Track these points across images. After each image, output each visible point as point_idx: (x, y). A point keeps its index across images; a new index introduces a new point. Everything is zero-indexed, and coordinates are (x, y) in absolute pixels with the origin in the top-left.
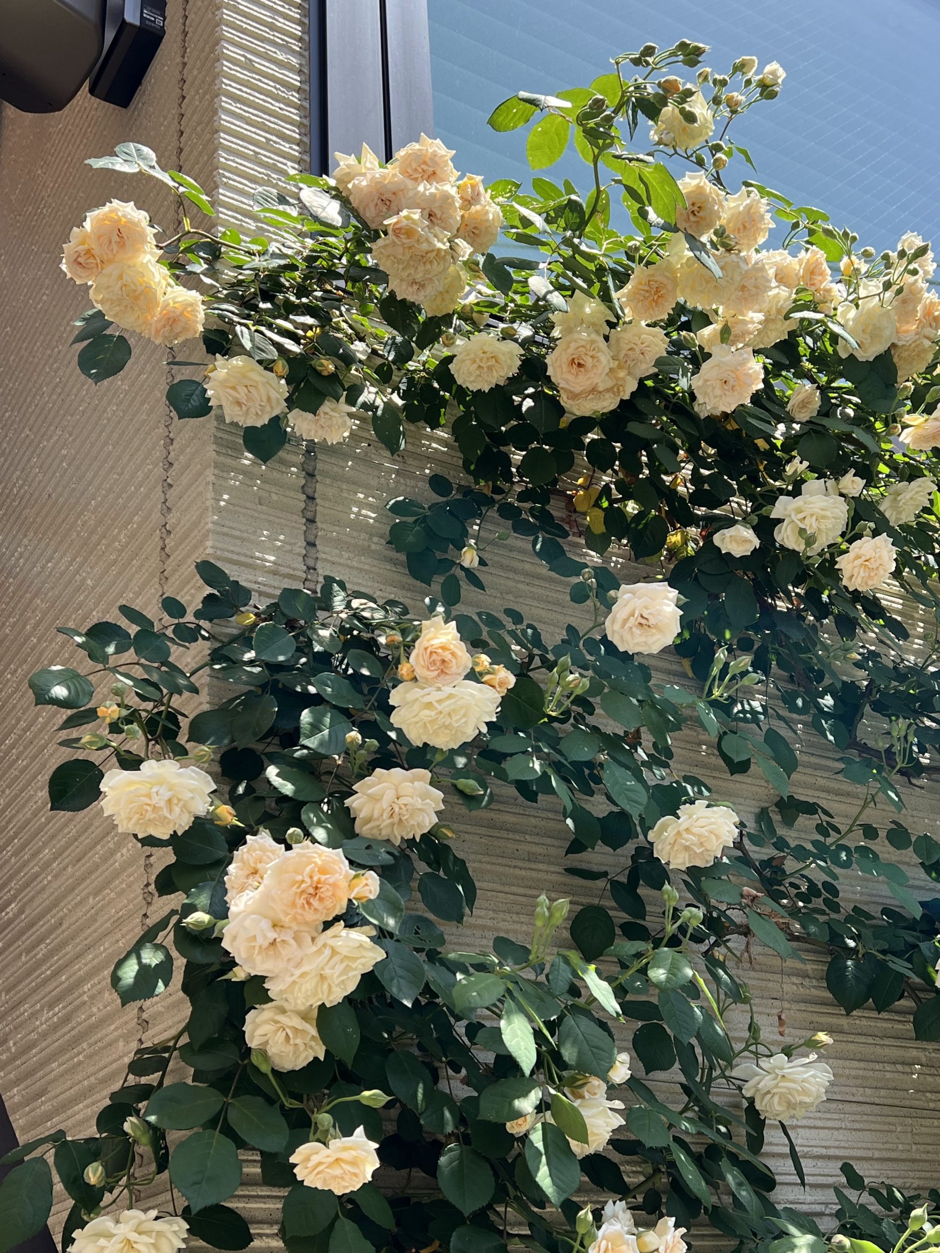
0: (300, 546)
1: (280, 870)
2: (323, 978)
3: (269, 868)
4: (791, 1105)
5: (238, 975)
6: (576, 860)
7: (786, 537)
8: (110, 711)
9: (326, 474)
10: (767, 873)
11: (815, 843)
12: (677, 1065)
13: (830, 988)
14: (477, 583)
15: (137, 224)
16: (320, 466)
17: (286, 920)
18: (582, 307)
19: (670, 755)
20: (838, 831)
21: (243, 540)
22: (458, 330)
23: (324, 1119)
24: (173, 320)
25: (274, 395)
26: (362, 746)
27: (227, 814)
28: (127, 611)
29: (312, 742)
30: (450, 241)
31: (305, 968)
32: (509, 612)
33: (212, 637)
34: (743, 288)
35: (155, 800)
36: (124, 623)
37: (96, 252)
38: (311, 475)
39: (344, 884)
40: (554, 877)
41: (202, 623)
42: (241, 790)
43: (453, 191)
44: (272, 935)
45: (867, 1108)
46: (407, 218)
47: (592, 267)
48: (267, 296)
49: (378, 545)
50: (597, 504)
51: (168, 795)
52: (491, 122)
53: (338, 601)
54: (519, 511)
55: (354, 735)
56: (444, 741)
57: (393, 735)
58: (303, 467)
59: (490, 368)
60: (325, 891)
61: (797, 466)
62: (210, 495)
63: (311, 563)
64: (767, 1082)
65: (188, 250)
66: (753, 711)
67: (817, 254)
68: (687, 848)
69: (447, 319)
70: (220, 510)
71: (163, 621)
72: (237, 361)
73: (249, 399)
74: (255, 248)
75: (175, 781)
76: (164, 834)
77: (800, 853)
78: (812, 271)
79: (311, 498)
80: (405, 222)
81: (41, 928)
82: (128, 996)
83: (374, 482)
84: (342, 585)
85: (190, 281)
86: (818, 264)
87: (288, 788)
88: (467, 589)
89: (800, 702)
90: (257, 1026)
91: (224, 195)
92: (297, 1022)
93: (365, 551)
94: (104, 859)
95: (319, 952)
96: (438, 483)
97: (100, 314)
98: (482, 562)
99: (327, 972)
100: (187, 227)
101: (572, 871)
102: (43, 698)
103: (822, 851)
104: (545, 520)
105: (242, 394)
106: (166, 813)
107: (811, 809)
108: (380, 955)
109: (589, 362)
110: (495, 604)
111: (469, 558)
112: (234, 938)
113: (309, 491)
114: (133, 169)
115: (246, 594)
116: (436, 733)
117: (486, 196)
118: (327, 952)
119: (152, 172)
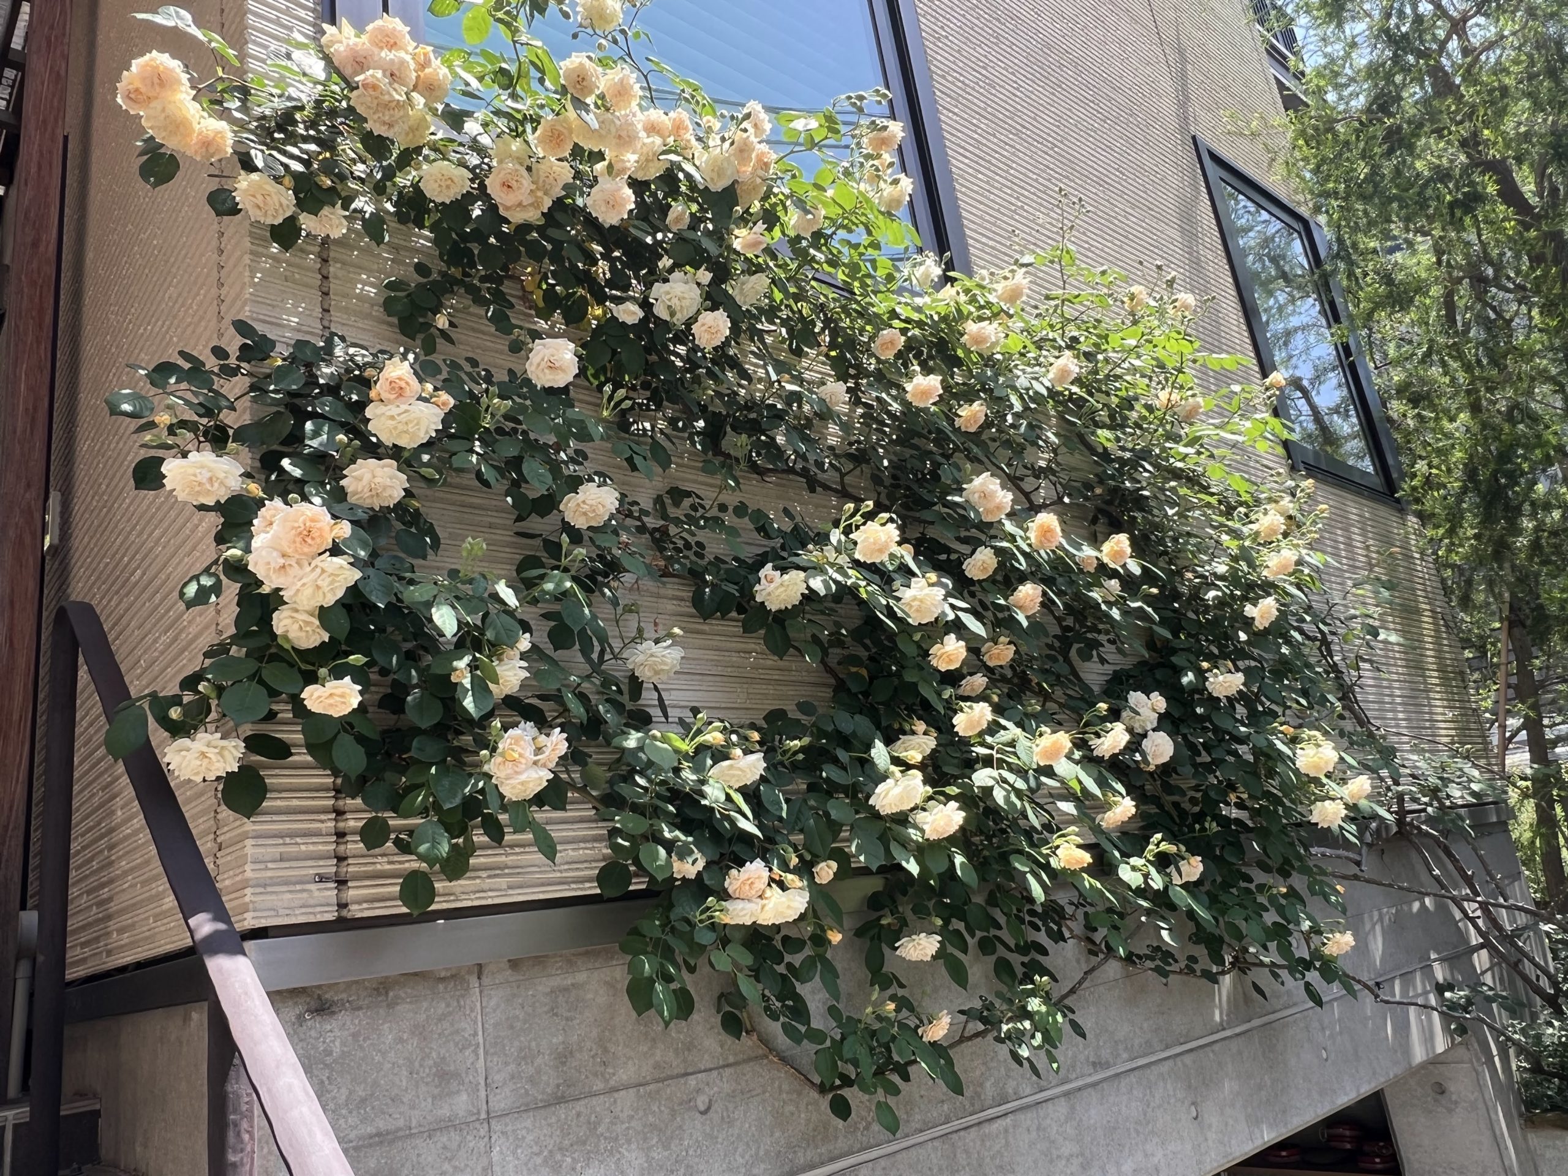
0: (318, 312)
1: (285, 520)
2: (318, 587)
3: (277, 520)
4: (657, 673)
5: (266, 589)
6: (522, 526)
7: (660, 311)
8: (164, 419)
9: (336, 261)
10: (657, 535)
11: (686, 516)
12: (577, 646)
13: (694, 606)
14: (450, 340)
15: (172, 70)
16: (332, 254)
17: (289, 551)
18: (509, 146)
19: (586, 458)
20: (703, 507)
21: (273, 306)
22: (426, 158)
23: (323, 672)
24: (207, 144)
25: (285, 202)
26: (348, 445)
27: (255, 489)
28: (182, 354)
29: (315, 443)
30: (407, 94)
31: (304, 580)
32: (468, 359)
33: (250, 374)
34: (620, 137)
35: (199, 478)
36: (181, 362)
37: (143, 90)
38: (325, 261)
39: (327, 528)
40: (508, 539)
41: (243, 365)
42: (273, 477)
43: (408, 58)
44: (282, 561)
45: (718, 679)
46: (373, 76)
47: (519, 116)
48: (280, 128)
49: (378, 312)
50: (539, 287)
51: (209, 475)
52: (430, 10)
53: (338, 351)
54: (479, 289)
55: (341, 437)
56: (408, 442)
57: (374, 439)
58: (319, 255)
59: (448, 187)
60: (315, 534)
61: (666, 262)
62: (247, 274)
63: (326, 324)
64: (640, 658)
65: (223, 91)
66: (644, 429)
67: (681, 114)
68: (585, 514)
69: (418, 150)
70: (255, 285)
71: (211, 363)
72: (254, 176)
73: (265, 203)
74: (275, 91)
75: (213, 465)
76: (211, 502)
77: (677, 522)
78: (678, 127)
79: (325, 278)
80: (370, 80)
81: (157, 582)
82: (190, 604)
83: (375, 267)
84: (343, 339)
85: (225, 114)
86: (682, 121)
87: (297, 473)
88: (440, 342)
89: (680, 424)
90: (280, 620)
91: (252, 49)
92: (305, 617)
93: (368, 316)
94: (193, 531)
95: (313, 570)
96: (421, 269)
97: (152, 138)
98: (451, 324)
99: (319, 583)
100: (220, 74)
101: (518, 534)
102: (115, 411)
103: (692, 520)
104: (499, 297)
105: (260, 200)
106: (208, 486)
107: (688, 494)
108: (357, 575)
109: (514, 184)
110: (460, 353)
111: (442, 322)
112: (256, 564)
113: (325, 272)
114: (171, 24)
115: (272, 344)
116: (399, 435)
117: (436, 63)
118: (319, 570)
119: (189, 30)
